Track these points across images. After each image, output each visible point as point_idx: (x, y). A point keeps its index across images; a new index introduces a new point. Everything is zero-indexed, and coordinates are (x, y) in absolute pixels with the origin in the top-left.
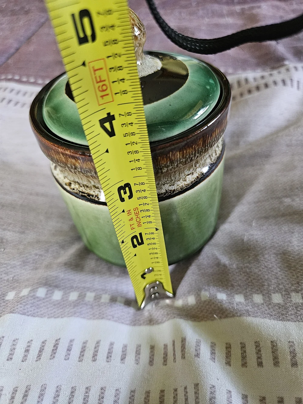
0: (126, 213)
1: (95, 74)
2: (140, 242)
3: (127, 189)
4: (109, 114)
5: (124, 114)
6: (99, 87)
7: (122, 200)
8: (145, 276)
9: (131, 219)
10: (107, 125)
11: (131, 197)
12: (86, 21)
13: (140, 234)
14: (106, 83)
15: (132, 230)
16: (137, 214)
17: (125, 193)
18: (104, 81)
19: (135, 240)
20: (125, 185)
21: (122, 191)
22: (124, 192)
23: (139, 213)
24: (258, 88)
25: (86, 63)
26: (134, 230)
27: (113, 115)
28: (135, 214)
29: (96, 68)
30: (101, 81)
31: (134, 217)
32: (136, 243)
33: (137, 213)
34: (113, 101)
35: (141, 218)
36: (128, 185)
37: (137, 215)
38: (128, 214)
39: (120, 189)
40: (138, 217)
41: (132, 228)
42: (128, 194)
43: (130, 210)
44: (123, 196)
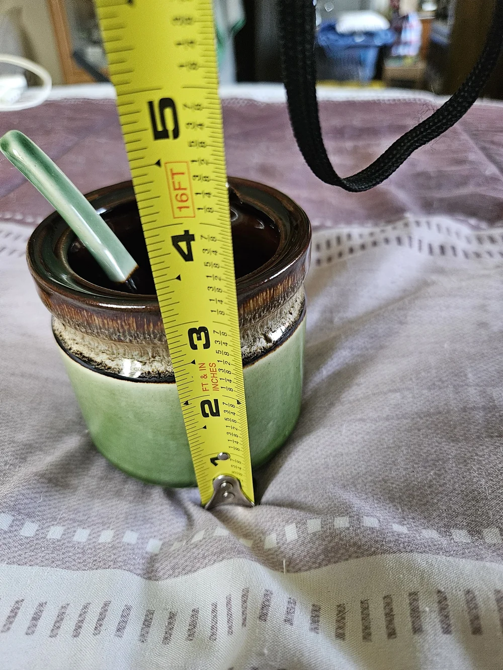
0: (197, 365)
1: (173, 178)
2: (215, 411)
3: (203, 334)
4: (187, 232)
5: (207, 237)
6: (177, 195)
7: (194, 347)
8: (216, 461)
9: (205, 376)
10: (183, 245)
11: (207, 346)
12: (168, 112)
13: (216, 401)
14: (188, 192)
15: (203, 391)
16: (213, 371)
17: (199, 338)
18: (185, 189)
19: (206, 406)
20: (200, 328)
21: (195, 336)
22: (197, 337)
24: (363, 247)
25: (162, 163)
26: (206, 393)
27: (193, 235)
28: (211, 371)
29: (175, 171)
30: (180, 189)
31: (209, 376)
32: (207, 411)
33: (215, 370)
34: (194, 217)
35: (219, 380)
36: (204, 329)
37: (214, 374)
38: (200, 368)
39: (191, 331)
40: (214, 377)
41: (204, 389)
42: (203, 341)
43: (204, 364)
44: (196, 341)
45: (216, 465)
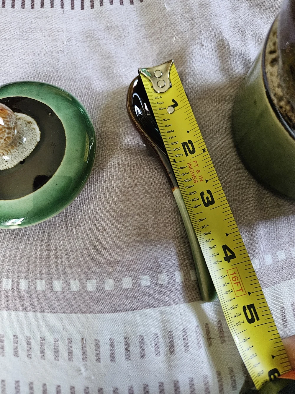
0: (204, 179)
1: (241, 287)
2: (185, 146)
3: (206, 202)
4: (229, 262)
5: (219, 262)
6: (238, 280)
7: (209, 192)
8: (173, 104)
9: (198, 172)
10: (229, 254)
11: (202, 194)
12: (250, 317)
13: (187, 155)
14: (233, 282)
15: (196, 161)
16: (194, 177)
17: (207, 198)
18: (234, 284)
19: (191, 149)
20: (209, 206)
21: (210, 200)
23: (193, 177)
25: (248, 294)
26: (194, 159)
27: (225, 261)
28: (195, 176)
29: (241, 291)
30: (237, 283)
31: (195, 173)
32: (190, 145)
33: (193, 178)
34: (227, 271)
35: (190, 172)
36: (207, 205)
37: (194, 175)
38: (202, 178)
39: (213, 202)
40: (193, 173)
41: (196, 162)
42: (205, 197)
43: (201, 181)
44: (209, 195)
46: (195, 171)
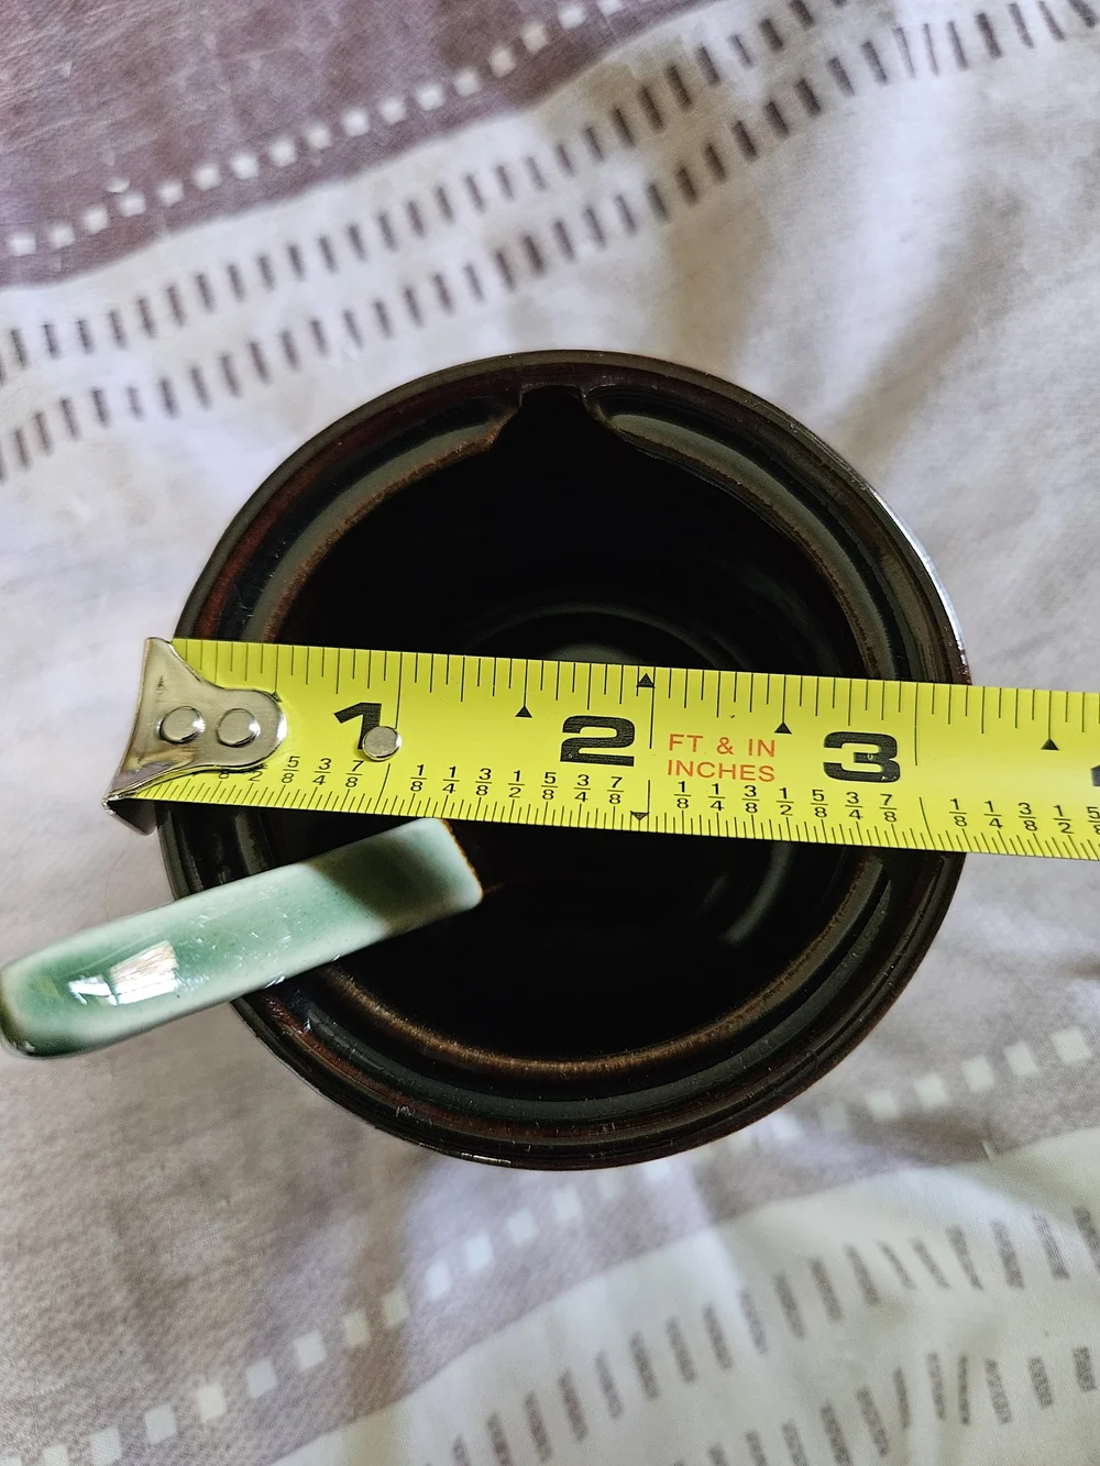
0: (769, 735)
2: (582, 750)
3: (877, 768)
7: (834, 741)
9: (725, 746)
11: (834, 771)
15: (672, 736)
16: (743, 772)
17: (860, 758)
19: (611, 733)
20: (896, 765)
21: (873, 749)
22: (866, 754)
23: (743, 778)
26: (662, 739)
28: (742, 767)
31: (728, 761)
32: (587, 732)
33: (746, 775)
35: (714, 780)
36: (892, 774)
37: (733, 772)
38: (761, 742)
39: (888, 745)
40: (721, 771)
41: (675, 739)
42: (850, 765)
43: (771, 753)
44: (850, 749)
45: (343, 716)
46: (717, 759)
